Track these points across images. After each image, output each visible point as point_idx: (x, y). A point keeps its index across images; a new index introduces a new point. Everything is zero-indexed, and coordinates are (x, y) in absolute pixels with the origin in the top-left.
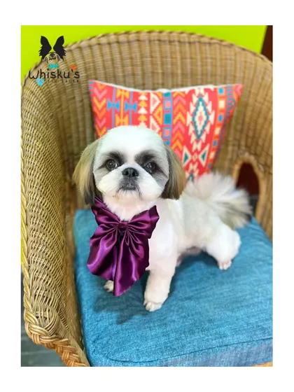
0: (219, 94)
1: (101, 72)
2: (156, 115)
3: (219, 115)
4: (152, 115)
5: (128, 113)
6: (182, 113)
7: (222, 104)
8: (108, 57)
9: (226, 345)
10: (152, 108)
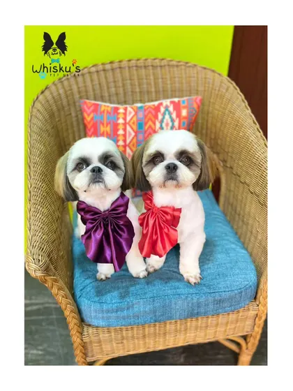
0: (182, 105)
1: (91, 93)
2: (131, 123)
3: (182, 121)
4: (129, 124)
5: (110, 123)
6: (152, 121)
7: (184, 113)
8: (96, 82)
9: (179, 295)
10: (128, 119)
